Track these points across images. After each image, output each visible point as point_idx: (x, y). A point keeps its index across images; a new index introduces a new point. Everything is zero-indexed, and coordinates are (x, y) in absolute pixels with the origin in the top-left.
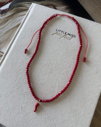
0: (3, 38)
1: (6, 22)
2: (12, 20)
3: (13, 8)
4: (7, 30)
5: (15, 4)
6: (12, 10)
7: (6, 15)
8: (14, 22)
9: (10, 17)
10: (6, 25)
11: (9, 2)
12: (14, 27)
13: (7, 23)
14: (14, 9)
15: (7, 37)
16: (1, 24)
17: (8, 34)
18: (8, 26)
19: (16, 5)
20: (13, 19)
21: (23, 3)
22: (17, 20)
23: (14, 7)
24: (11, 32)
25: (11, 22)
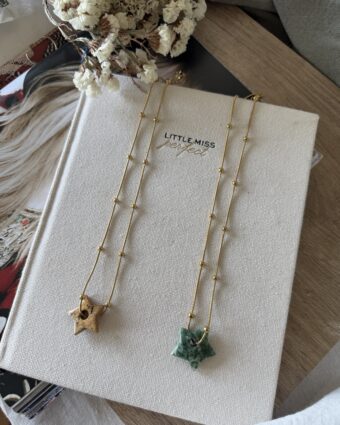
0: (25, 172)
1: (24, 128)
2: (38, 120)
3: (35, 88)
4: (32, 149)
5: (39, 74)
6: (35, 92)
7: (18, 108)
8: (45, 126)
9: (32, 113)
10: (27, 137)
11: (21, 73)
12: (50, 139)
13: (29, 129)
14: (40, 88)
15: (37, 169)
16: (12, 136)
17: (36, 161)
18: (31, 140)
19: (41, 77)
20: (43, 116)
21: (61, 71)
22: (55, 119)
23: (38, 83)
24: (43, 152)
25: (37, 125)
